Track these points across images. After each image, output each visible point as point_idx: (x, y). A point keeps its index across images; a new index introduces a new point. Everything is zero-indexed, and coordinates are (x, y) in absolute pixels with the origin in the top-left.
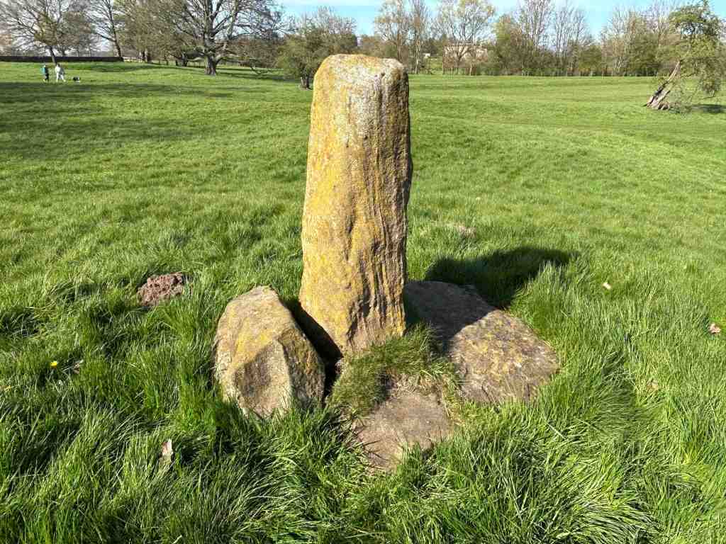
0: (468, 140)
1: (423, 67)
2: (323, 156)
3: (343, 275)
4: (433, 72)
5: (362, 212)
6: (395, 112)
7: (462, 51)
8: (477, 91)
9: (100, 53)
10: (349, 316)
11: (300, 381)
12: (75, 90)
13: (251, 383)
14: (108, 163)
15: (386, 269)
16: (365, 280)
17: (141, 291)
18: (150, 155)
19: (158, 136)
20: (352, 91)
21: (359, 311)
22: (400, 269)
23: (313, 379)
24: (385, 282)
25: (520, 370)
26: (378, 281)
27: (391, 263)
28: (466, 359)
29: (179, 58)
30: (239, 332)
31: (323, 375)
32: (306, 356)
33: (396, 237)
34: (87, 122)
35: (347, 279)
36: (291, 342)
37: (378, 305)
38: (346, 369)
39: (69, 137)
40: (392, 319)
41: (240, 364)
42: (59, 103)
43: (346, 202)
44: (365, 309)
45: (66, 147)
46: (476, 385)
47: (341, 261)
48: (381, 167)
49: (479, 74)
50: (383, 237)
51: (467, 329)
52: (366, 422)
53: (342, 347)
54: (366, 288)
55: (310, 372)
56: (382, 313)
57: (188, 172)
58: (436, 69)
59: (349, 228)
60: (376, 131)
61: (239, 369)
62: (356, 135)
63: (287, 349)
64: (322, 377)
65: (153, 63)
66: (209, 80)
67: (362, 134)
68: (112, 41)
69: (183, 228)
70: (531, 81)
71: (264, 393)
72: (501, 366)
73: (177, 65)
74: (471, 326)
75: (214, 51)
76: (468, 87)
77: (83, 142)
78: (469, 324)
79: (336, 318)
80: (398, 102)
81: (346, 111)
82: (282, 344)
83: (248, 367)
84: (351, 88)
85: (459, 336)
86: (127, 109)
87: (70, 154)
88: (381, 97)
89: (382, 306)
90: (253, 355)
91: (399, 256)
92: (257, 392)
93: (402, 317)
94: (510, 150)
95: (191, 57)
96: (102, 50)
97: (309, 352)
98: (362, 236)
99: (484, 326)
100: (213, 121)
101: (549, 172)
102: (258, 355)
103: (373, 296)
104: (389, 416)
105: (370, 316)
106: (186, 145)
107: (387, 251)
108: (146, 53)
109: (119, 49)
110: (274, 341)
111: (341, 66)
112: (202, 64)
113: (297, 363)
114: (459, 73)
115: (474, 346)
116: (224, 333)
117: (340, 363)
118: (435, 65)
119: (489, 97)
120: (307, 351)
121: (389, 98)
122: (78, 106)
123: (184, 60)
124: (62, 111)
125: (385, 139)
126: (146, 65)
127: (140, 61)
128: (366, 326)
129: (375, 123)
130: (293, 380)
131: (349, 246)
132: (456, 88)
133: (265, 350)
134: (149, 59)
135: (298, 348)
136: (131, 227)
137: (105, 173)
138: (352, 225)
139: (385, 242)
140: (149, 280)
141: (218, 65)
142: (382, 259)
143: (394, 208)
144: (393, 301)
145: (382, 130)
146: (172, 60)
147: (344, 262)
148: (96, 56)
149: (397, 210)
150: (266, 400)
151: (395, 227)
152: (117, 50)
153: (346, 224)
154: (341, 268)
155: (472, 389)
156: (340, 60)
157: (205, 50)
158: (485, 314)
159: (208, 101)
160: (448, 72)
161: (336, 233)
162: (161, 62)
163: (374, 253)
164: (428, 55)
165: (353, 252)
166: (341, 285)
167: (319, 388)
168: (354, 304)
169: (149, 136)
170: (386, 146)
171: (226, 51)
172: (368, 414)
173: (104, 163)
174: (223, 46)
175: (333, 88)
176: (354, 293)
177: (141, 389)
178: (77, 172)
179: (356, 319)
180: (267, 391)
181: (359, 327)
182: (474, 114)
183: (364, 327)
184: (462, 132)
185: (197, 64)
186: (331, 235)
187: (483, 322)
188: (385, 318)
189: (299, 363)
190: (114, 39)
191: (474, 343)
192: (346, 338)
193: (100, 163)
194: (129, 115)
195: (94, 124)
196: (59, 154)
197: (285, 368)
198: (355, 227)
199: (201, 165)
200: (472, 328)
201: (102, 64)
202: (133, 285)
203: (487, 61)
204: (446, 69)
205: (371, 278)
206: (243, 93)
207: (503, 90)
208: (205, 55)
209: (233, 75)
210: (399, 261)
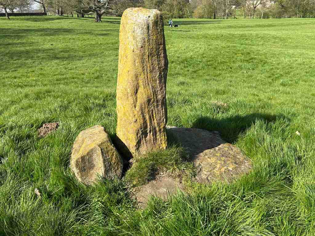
0: (252, 58)
1: (231, 14)
2: (124, 57)
3: (133, 115)
4: (237, 17)
5: (142, 84)
6: (156, 34)
7: (256, 4)
8: (266, 28)
9: (33, 11)
10: (136, 137)
11: (109, 167)
12: (18, 32)
13: (84, 166)
14: (33, 73)
15: (155, 114)
16: (144, 118)
17: (39, 130)
18: (57, 69)
19: (63, 58)
20: (135, 25)
21: (142, 134)
22: (163, 114)
23: (116, 167)
24: (155, 120)
25: (231, 171)
26: (151, 120)
27: (158, 110)
28: (202, 165)
29: (79, 13)
30: (82, 145)
31: (122, 165)
32: (113, 155)
33: (159, 97)
34: (23, 51)
35: (135, 117)
36: (105, 147)
37: (152, 131)
38: (134, 165)
39: (12, 59)
40: (160, 140)
41: (80, 156)
42: (8, 40)
43: (134, 79)
44: (145, 134)
45: (10, 64)
46: (204, 177)
47: (132, 108)
48: (150, 61)
49: (268, 18)
50: (152, 97)
51: (207, 151)
52: (140, 188)
53: (133, 153)
54: (145, 122)
55: (115, 163)
56: (154, 136)
57: (78, 78)
58: (240, 15)
59: (135, 91)
60: (147, 44)
61: (79, 159)
62: (137, 46)
63: (103, 151)
64: (121, 167)
65: (64, 16)
66: (96, 26)
67: (140, 45)
68: (41, 3)
69: (66, 102)
70: (303, 21)
71: (90, 172)
72: (220, 169)
73: (78, 17)
74: (209, 150)
75: (100, 8)
76: (259, 26)
77: (20, 61)
78: (208, 149)
79: (130, 138)
80: (157, 30)
81: (132, 34)
82: (100, 148)
83: (83, 158)
84: (135, 23)
85: (201, 154)
86: (47, 43)
87: (12, 68)
88: (148, 27)
89: (154, 132)
90: (86, 152)
91: (162, 107)
92: (87, 171)
93: (165, 139)
94: (278, 64)
95: (86, 12)
96: (35, 9)
97: (115, 153)
98: (142, 95)
99: (217, 150)
100: (96, 50)
101: (301, 77)
102: (88, 153)
103: (149, 127)
104: (153, 186)
105: (148, 138)
106: (79, 63)
107: (155, 104)
108: (60, 10)
109: (44, 8)
110: (97, 146)
111: (131, 13)
112: (93, 16)
113: (108, 158)
114: (254, 17)
115: (209, 159)
116: (75, 146)
117: (131, 161)
118: (239, 13)
119: (272, 32)
120: (113, 152)
121: (153, 27)
122: (19, 41)
123: (82, 13)
124: (9, 44)
125: (151, 47)
126: (61, 17)
127: (57, 15)
128: (146, 142)
129: (146, 39)
130: (105, 166)
131: (136, 101)
132: (251, 27)
133: (92, 150)
134: (62, 14)
135: (109, 151)
136: (39, 102)
137: (31, 78)
138: (137, 90)
139: (154, 99)
140: (44, 125)
141: (102, 16)
142: (153, 108)
143: (158, 82)
144: (160, 130)
145: (150, 43)
146: (75, 14)
147: (134, 109)
148: (31, 12)
149: (160, 83)
150: (91, 175)
151: (159, 92)
152: (43, 9)
153: (134, 90)
154: (132, 112)
155: (201, 178)
156: (131, 10)
157: (95, 8)
158: (219, 145)
159: (95, 38)
160: (248, 17)
161: (129, 95)
162: (69, 15)
163: (149, 104)
164: (234, 7)
165: (138, 104)
166: (132, 121)
167: (119, 172)
168: (139, 131)
169: (58, 58)
170: (152, 51)
171: (107, 8)
172: (142, 185)
173: (31, 73)
174: (105, 5)
175: (127, 23)
176: (138, 125)
177: (33, 170)
178: (15, 78)
179: (140, 139)
180: (92, 171)
181: (142, 143)
182: (262, 43)
183: (145, 143)
184: (249, 53)
185: (90, 16)
186: (127, 96)
187: (217, 148)
188: (156, 139)
189: (109, 158)
190: (42, 2)
191: (208, 158)
192: (135, 148)
193: (28, 73)
194: (47, 46)
195: (27, 52)
196: (6, 68)
197: (102, 160)
198: (139, 91)
199: (86, 74)
200: (210, 151)
201: (34, 17)
202: (35, 128)
203: (273, 9)
204: (246, 15)
205: (147, 117)
206: (116, 33)
207: (283, 27)
208: (95, 10)
209: (111, 22)
210: (162, 110)
